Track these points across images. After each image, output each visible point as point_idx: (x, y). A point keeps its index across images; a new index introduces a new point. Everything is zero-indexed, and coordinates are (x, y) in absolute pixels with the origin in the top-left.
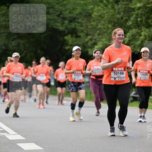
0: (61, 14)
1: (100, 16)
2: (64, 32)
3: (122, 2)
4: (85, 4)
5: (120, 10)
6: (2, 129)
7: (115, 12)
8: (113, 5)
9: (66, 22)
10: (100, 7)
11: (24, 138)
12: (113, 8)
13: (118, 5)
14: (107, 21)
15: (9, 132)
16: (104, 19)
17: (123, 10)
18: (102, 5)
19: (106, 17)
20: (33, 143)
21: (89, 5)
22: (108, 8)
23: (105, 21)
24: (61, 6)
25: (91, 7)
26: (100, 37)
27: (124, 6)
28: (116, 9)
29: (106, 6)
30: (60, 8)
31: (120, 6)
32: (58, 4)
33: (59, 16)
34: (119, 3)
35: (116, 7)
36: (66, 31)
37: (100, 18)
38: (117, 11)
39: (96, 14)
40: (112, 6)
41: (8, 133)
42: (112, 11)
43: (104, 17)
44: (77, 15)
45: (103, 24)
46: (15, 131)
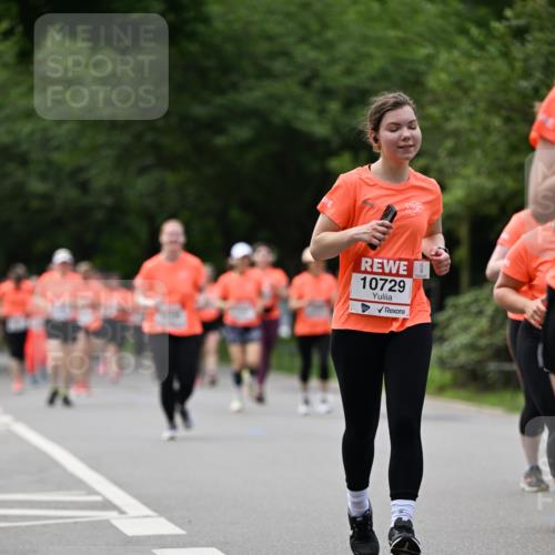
0: (315, 75)
1: (458, 84)
2: (325, 142)
3: (539, 35)
4: (404, 42)
5: (532, 62)
6: (98, 498)
7: (513, 68)
8: (506, 45)
9: (334, 106)
10: (456, 54)
11: (178, 531)
12: (506, 55)
13: (523, 44)
14: (482, 105)
15: (124, 508)
16: (474, 94)
17: (542, 61)
18: (463, 42)
19: (479, 86)
20: (214, 549)
21: (416, 43)
22: (485, 54)
23: (474, 104)
24: (316, 47)
25: (423, 51)
26: (458, 160)
27: (545, 49)
28: (515, 59)
29: (481, 47)
30: (312, 54)
31: (530, 47)
32: (303, 40)
33: (306, 84)
34: (529, 37)
35: (517, 51)
36: (336, 142)
37: (457, 93)
38: (518, 65)
39: (443, 76)
40: (503, 49)
41: (122, 512)
42: (501, 65)
43: (472, 88)
44: (373, 79)
45: (471, 115)
46: (147, 504)
